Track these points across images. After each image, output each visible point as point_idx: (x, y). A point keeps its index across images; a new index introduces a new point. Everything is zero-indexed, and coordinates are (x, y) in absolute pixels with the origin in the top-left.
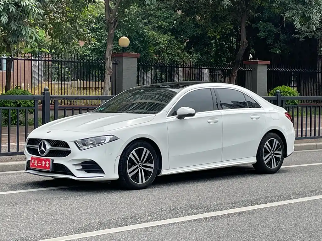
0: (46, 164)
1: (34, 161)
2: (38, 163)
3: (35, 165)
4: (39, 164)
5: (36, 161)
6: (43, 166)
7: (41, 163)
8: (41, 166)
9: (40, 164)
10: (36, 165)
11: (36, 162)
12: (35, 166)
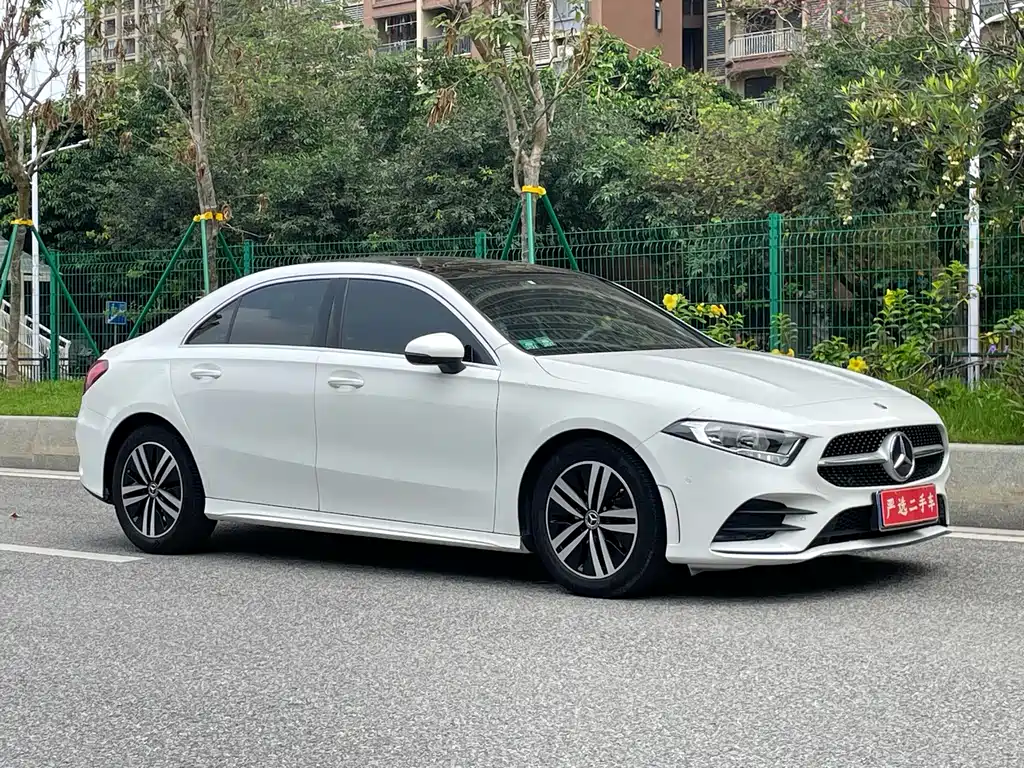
0: (927, 500)
1: (896, 503)
2: (908, 505)
3: (901, 515)
4: (911, 509)
5: (903, 501)
6: (923, 510)
7: (916, 504)
8: (917, 513)
9: (916, 508)
10: (905, 514)
11: (902, 503)
12: (902, 518)
